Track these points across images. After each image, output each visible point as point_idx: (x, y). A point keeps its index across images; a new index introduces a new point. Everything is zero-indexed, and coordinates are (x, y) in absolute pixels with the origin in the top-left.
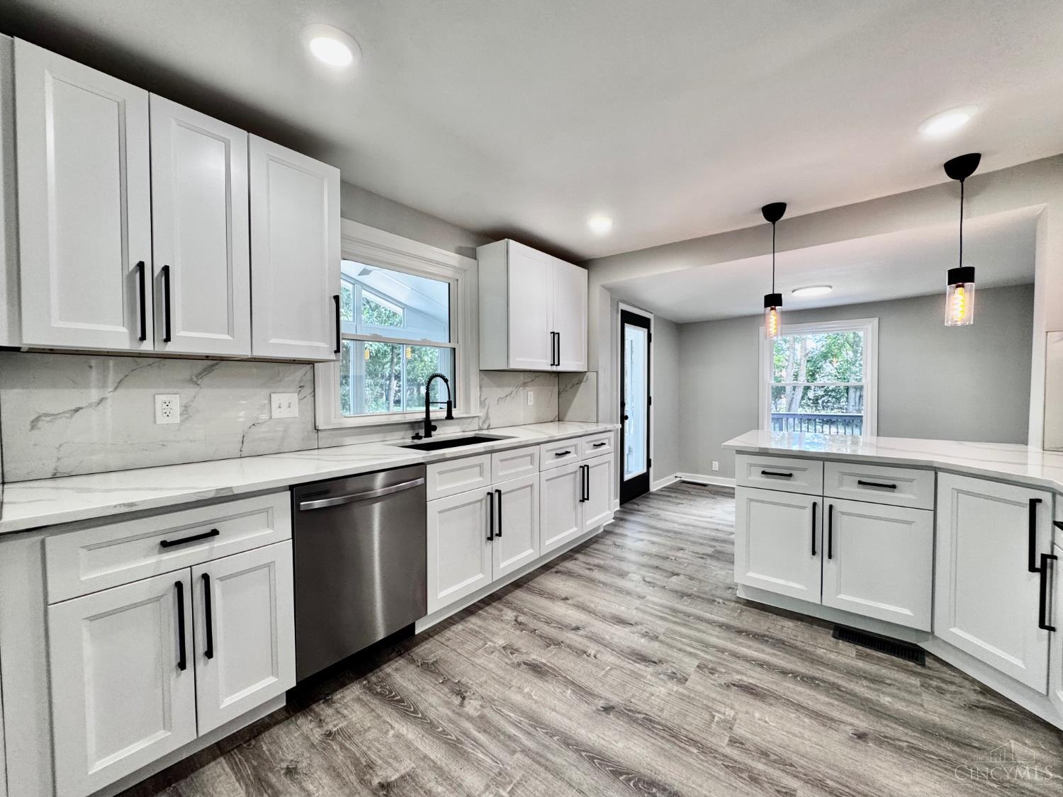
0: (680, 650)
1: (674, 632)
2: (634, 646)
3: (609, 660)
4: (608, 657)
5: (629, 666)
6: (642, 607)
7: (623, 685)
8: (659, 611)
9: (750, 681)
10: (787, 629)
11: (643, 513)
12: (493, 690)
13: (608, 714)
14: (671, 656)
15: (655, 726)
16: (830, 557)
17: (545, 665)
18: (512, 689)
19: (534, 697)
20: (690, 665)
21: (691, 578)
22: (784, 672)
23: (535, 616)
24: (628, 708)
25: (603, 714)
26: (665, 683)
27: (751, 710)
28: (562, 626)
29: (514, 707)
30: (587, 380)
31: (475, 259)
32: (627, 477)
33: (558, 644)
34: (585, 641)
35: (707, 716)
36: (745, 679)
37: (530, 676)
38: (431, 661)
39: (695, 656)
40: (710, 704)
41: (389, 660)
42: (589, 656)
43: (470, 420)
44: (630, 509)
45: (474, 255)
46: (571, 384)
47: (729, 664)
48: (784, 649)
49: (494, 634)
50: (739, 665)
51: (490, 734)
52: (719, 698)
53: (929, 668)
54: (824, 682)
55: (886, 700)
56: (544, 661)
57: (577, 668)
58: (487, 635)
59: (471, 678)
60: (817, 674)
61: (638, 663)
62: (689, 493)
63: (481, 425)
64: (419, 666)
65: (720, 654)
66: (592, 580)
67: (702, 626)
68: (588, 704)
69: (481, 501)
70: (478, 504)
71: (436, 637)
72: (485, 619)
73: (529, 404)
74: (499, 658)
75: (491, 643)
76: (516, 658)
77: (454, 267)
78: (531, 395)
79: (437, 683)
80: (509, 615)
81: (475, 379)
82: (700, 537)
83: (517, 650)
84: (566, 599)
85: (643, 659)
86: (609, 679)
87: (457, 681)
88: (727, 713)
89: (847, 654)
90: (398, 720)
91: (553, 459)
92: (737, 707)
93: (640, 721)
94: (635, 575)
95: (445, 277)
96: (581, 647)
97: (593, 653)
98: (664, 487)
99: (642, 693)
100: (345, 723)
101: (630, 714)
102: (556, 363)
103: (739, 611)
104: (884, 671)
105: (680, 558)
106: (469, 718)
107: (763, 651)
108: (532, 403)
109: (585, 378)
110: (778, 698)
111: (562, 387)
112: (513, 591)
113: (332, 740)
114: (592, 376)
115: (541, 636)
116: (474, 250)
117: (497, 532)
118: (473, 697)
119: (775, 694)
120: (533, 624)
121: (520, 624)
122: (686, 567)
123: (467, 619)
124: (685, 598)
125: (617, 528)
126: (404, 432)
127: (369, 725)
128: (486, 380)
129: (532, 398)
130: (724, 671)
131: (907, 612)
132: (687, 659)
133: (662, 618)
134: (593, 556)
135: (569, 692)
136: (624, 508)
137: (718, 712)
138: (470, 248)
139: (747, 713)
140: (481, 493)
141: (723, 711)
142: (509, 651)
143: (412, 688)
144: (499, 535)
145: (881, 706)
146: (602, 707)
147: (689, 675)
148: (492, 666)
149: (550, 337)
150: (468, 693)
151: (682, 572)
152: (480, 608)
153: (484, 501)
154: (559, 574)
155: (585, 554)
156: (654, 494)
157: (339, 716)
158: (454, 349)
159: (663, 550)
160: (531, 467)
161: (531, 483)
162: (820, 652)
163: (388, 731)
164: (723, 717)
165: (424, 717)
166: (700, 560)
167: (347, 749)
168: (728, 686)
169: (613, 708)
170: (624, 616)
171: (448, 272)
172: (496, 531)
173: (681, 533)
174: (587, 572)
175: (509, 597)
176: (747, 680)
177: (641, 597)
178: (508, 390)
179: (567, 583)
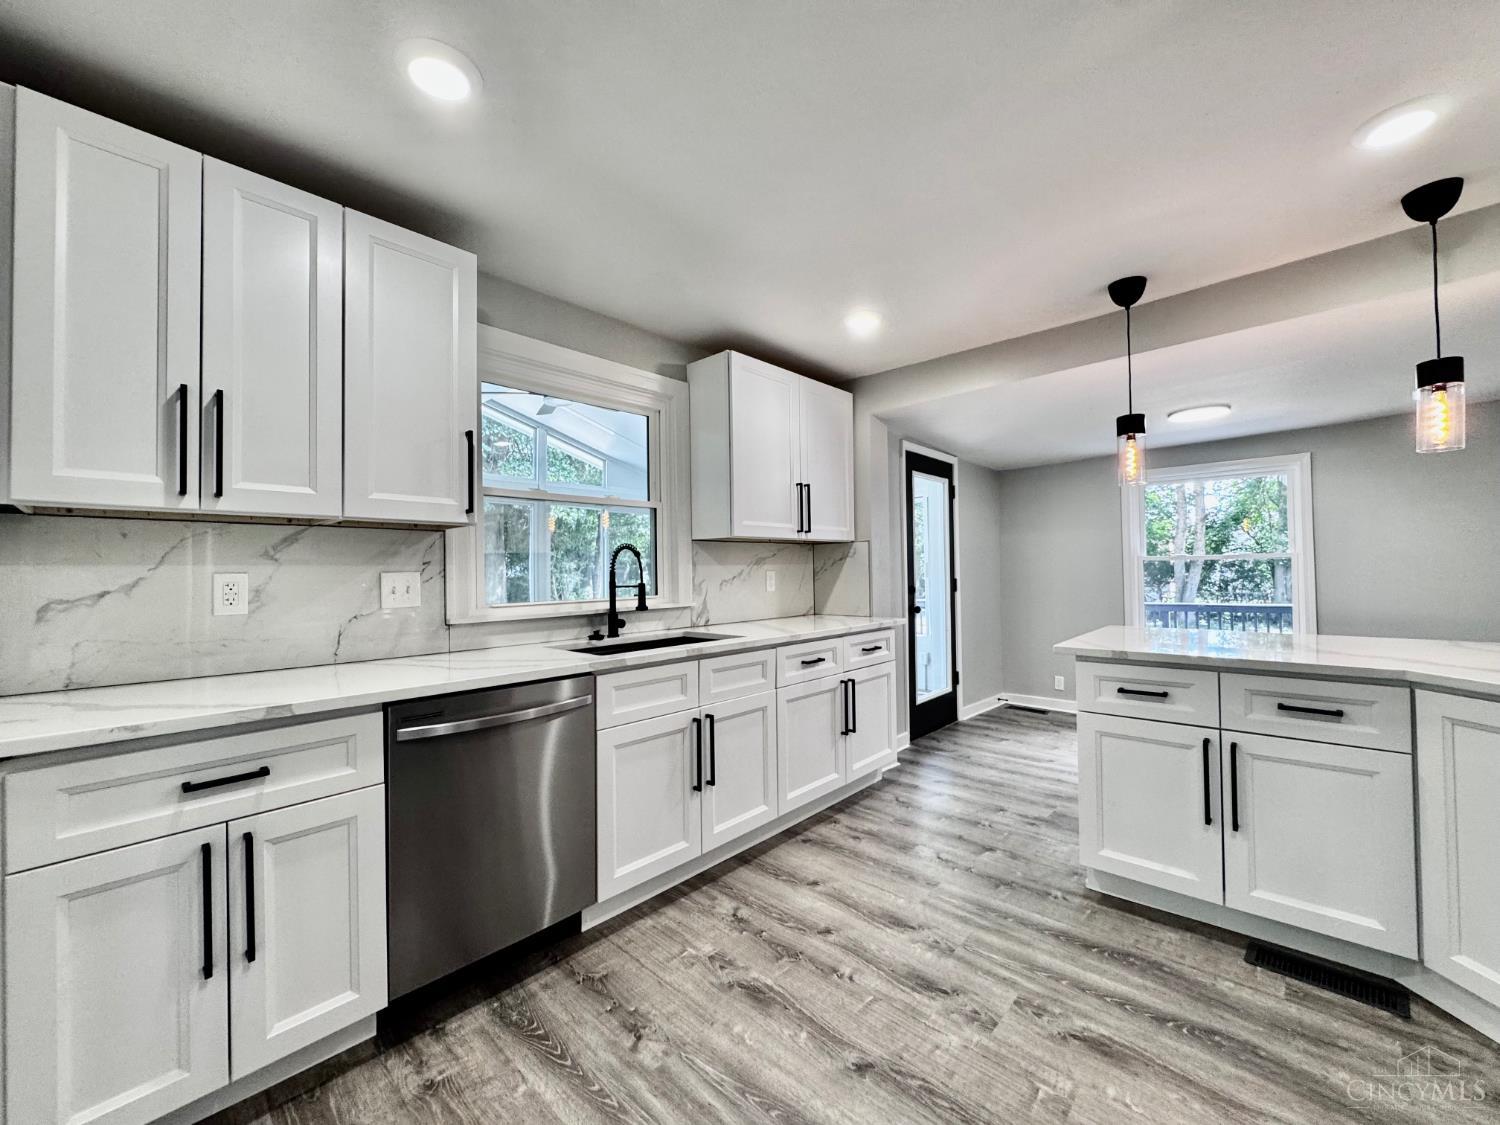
0: (988, 973)
1: (979, 942)
2: (914, 963)
3: (873, 985)
4: (871, 981)
5: (902, 996)
6: (932, 901)
7: (890, 1028)
8: (957, 907)
9: (1103, 1031)
10: (1167, 945)
11: (943, 753)
12: (686, 1027)
13: (862, 1076)
14: (972, 983)
15: (939, 1101)
16: (1236, 827)
17: (771, 989)
18: (715, 1026)
19: (748, 1041)
20: (1001, 999)
21: (1014, 856)
22: (1160, 1019)
23: (765, 910)
24: (896, 1068)
25: (855, 1075)
26: (960, 1028)
27: (1101, 1081)
28: (803, 926)
29: (715, 1057)
30: (855, 553)
31: (685, 379)
32: (921, 699)
33: (794, 954)
34: (838, 953)
35: (1025, 1089)
36: (1093, 1026)
37: (744, 1006)
38: (597, 976)
39: (1013, 984)
40: (1032, 1068)
41: (538, 971)
42: (841, 977)
43: (678, 613)
44: (926, 747)
45: (682, 376)
46: (831, 561)
47: (1069, 1002)
48: (1162, 978)
49: (697, 935)
50: (1086, 1004)
51: (670, 1100)
52: (1048, 1058)
53: (1419, 1024)
54: (1230, 1038)
55: (1339, 1077)
56: (769, 982)
57: (820, 996)
58: (688, 937)
59: (653, 1003)
60: (1217, 1025)
61: (919, 993)
62: (1019, 725)
63: (694, 619)
64: (578, 983)
65: (1053, 984)
66: (856, 855)
67: (1025, 934)
68: (831, 1057)
69: (682, 731)
70: (680, 735)
71: (611, 937)
72: (687, 911)
73: (769, 589)
74: (700, 974)
75: (690, 950)
76: (726, 976)
77: (654, 393)
78: (772, 575)
79: (601, 1010)
80: (726, 905)
81: (685, 552)
82: (1032, 792)
83: (731, 963)
84: (815, 883)
85: (927, 985)
86: (870, 1019)
87: (632, 1009)
88: (1060, 1085)
89: (1270, 992)
90: (536, 1068)
91: (797, 670)
92: (1077, 1074)
93: (914, 1093)
94: (925, 849)
95: (640, 407)
96: (830, 962)
97: (847, 971)
98: (981, 715)
99: (921, 1044)
100: (457, 1069)
101: (899, 1078)
102: (805, 528)
103: (1089, 912)
104: (1336, 1026)
105: (996, 822)
106: (643, 1071)
107: (1125, 981)
108: (773, 589)
109: (852, 551)
110: (1148, 1063)
111: (819, 565)
112: (735, 869)
113: (432, 1096)
114: (861, 548)
115: (770, 943)
116: (684, 368)
117: (709, 778)
118: (654, 1037)
119: (1143, 1056)
120: (759, 921)
121: (741, 920)
122: (1006, 838)
123: (660, 910)
124: (1002, 887)
125: (903, 775)
126: (579, 629)
127: (491, 1074)
128: (703, 555)
129: (773, 582)
130: (1057, 1011)
131: (1374, 924)
132: (998, 989)
133: (964, 921)
134: (863, 818)
135: (804, 1035)
136: (916, 745)
137: (1044, 1082)
138: (677, 366)
139: (1094, 1087)
140: (684, 720)
141: (1053, 1081)
142: (717, 964)
143: (564, 1017)
144: (712, 782)
145: (1332, 1088)
146: (853, 1064)
147: (1001, 1017)
148: (689, 986)
149: (795, 491)
150: (647, 1030)
151: (1000, 845)
152: (684, 894)
153: (688, 731)
154: (808, 845)
155: (850, 814)
156: (964, 725)
157: (449, 1057)
158: (655, 510)
159: (971, 810)
160: (763, 681)
161: (764, 705)
162: (1225, 986)
163: (517, 1086)
164: (1052, 1092)
165: (575, 1066)
166: (1029, 827)
167: (452, 1112)
168: (1064, 1038)
169: (870, 1066)
170: (902, 914)
171: (644, 401)
172: (706, 776)
173: (1001, 785)
174: (851, 843)
175: (729, 879)
176: (1098, 1030)
177: (931, 884)
178: (735, 569)
179: (819, 859)
